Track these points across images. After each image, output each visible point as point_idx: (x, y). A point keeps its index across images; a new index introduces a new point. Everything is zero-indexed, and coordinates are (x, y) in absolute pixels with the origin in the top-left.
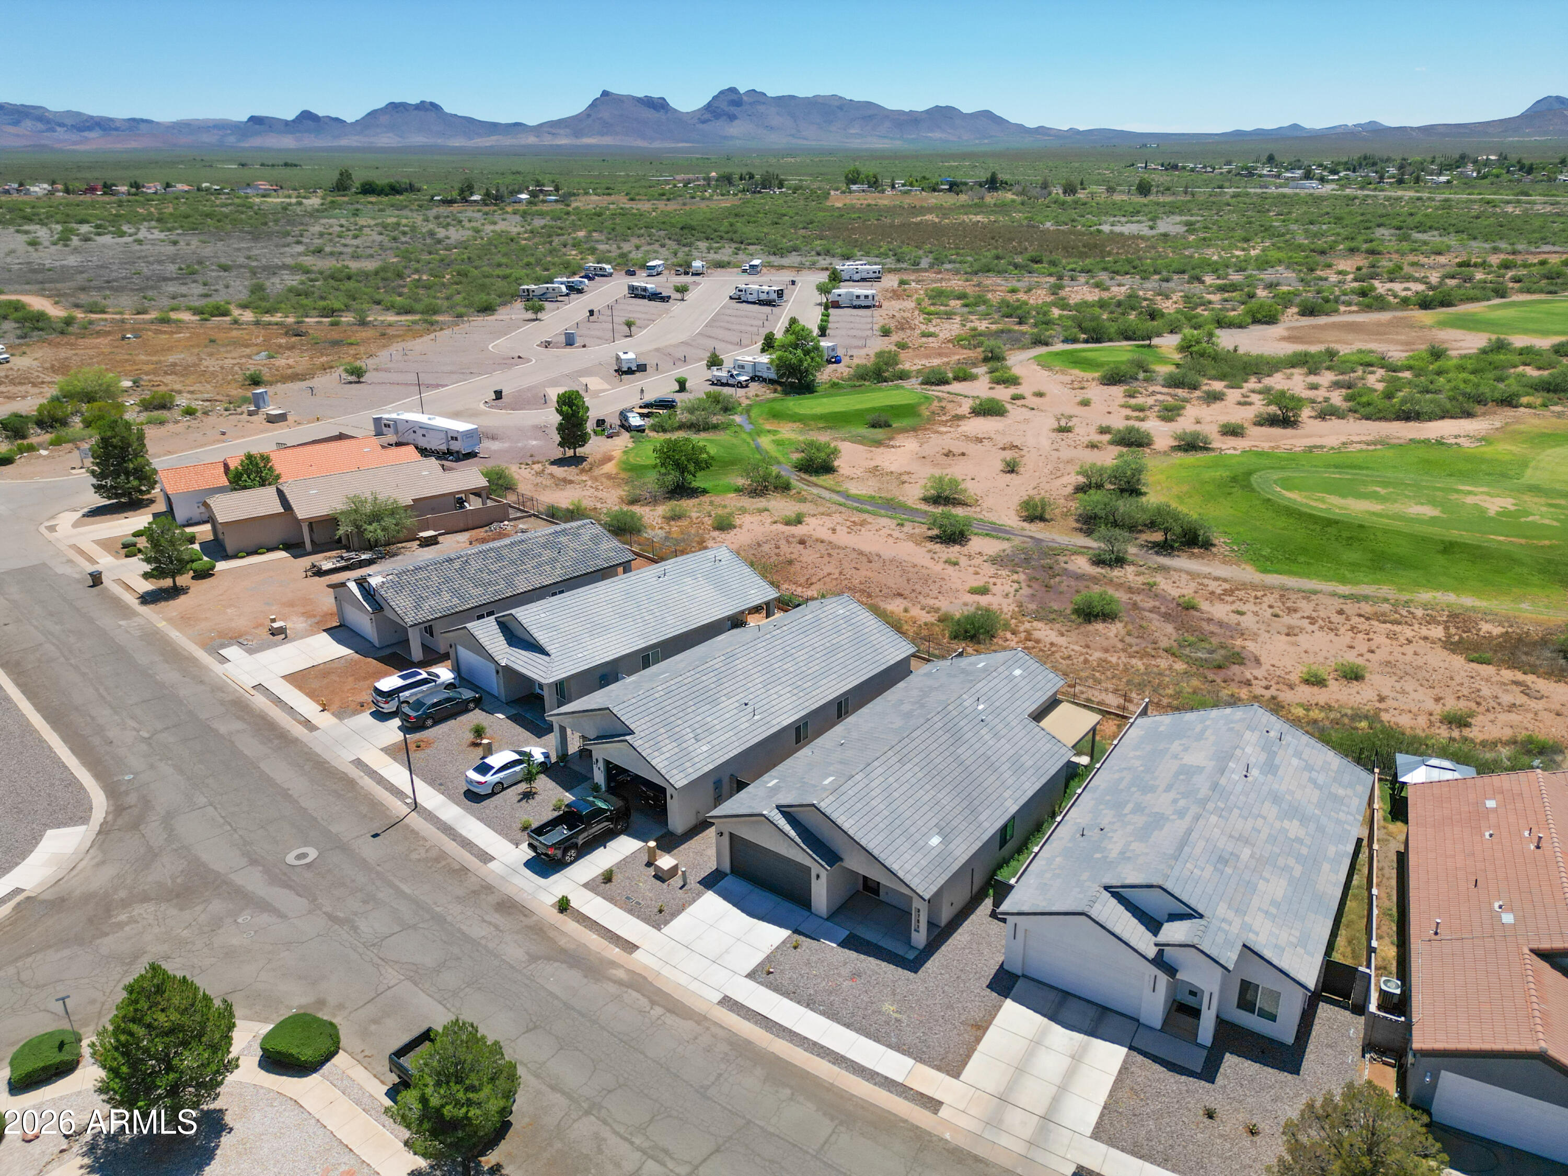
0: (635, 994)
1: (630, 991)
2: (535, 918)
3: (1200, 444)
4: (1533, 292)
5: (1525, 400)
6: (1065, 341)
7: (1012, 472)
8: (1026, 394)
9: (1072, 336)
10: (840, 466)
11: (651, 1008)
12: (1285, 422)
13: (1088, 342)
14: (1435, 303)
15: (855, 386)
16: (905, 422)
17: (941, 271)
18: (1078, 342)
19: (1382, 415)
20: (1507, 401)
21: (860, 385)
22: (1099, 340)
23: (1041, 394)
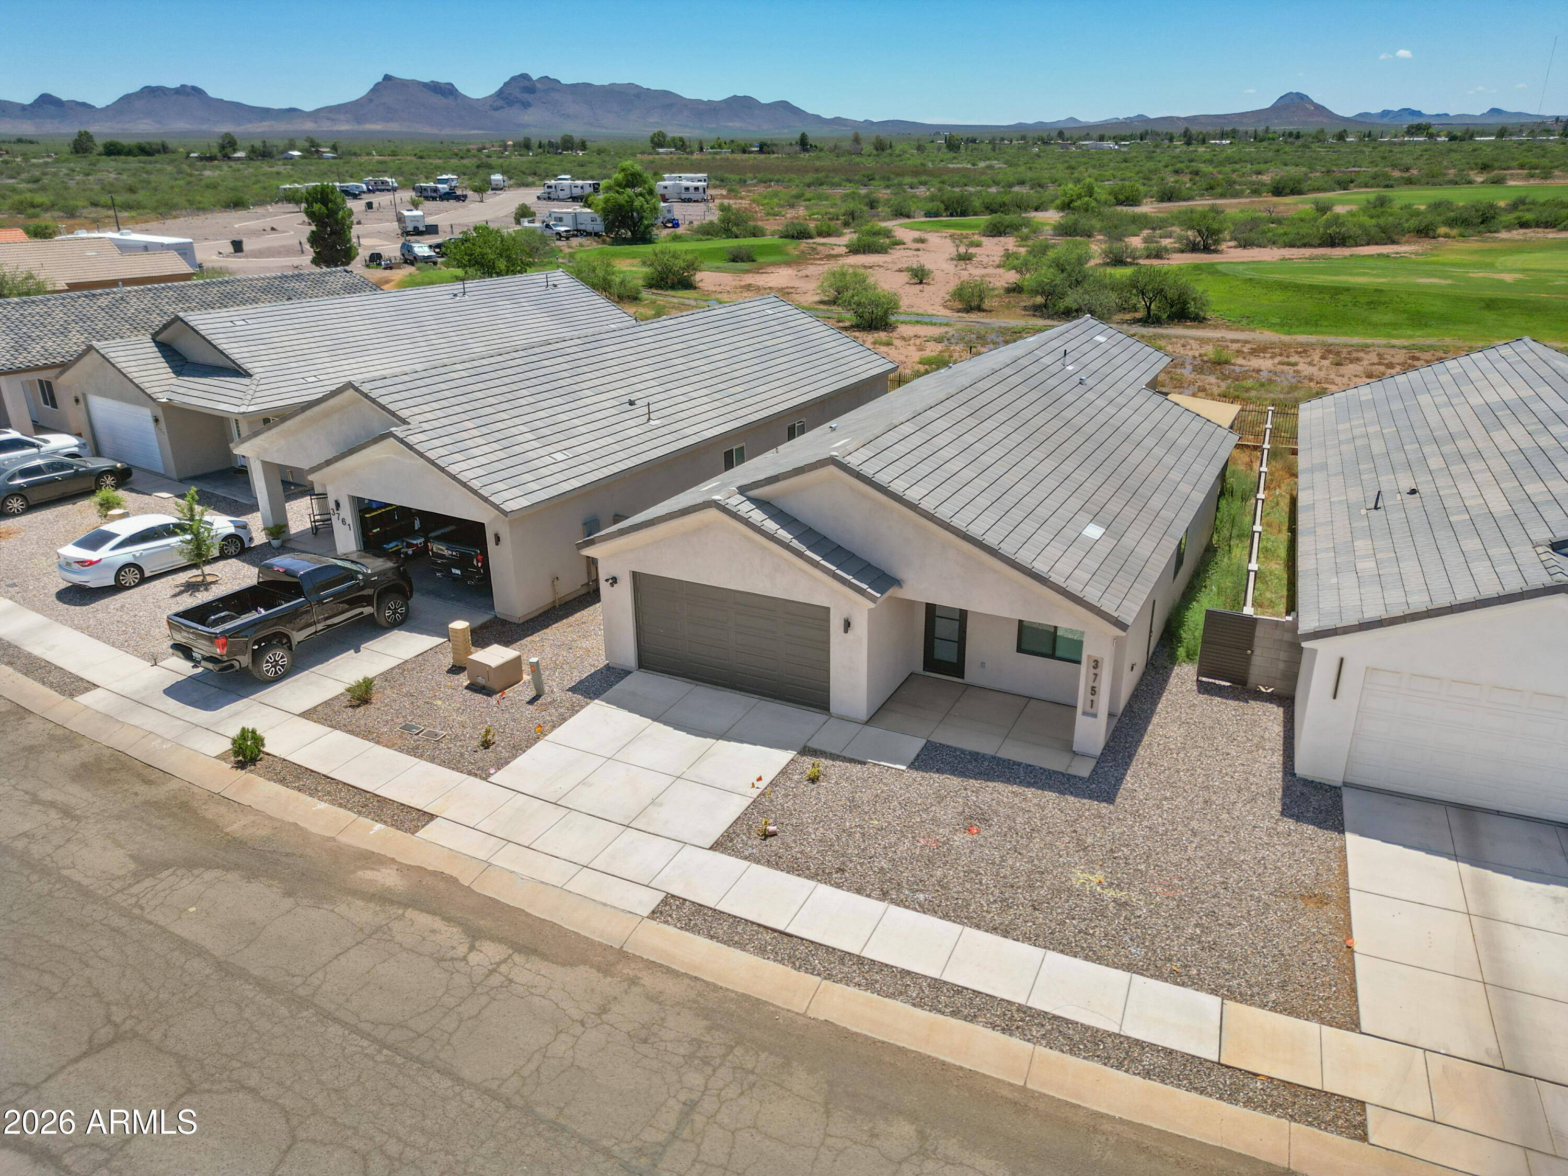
0: (423, 920)
1: (410, 913)
2: (174, 785)
3: (1129, 260)
4: (1372, 187)
5: (1442, 230)
6: (928, 214)
7: (921, 283)
8: (905, 241)
9: (935, 209)
10: (700, 284)
11: (472, 948)
12: (1206, 249)
13: (951, 215)
14: (1288, 191)
15: (701, 240)
16: (772, 259)
17: (770, 186)
18: (941, 216)
19: (1306, 241)
20: (1425, 232)
21: (708, 240)
22: (964, 214)
23: (922, 241)
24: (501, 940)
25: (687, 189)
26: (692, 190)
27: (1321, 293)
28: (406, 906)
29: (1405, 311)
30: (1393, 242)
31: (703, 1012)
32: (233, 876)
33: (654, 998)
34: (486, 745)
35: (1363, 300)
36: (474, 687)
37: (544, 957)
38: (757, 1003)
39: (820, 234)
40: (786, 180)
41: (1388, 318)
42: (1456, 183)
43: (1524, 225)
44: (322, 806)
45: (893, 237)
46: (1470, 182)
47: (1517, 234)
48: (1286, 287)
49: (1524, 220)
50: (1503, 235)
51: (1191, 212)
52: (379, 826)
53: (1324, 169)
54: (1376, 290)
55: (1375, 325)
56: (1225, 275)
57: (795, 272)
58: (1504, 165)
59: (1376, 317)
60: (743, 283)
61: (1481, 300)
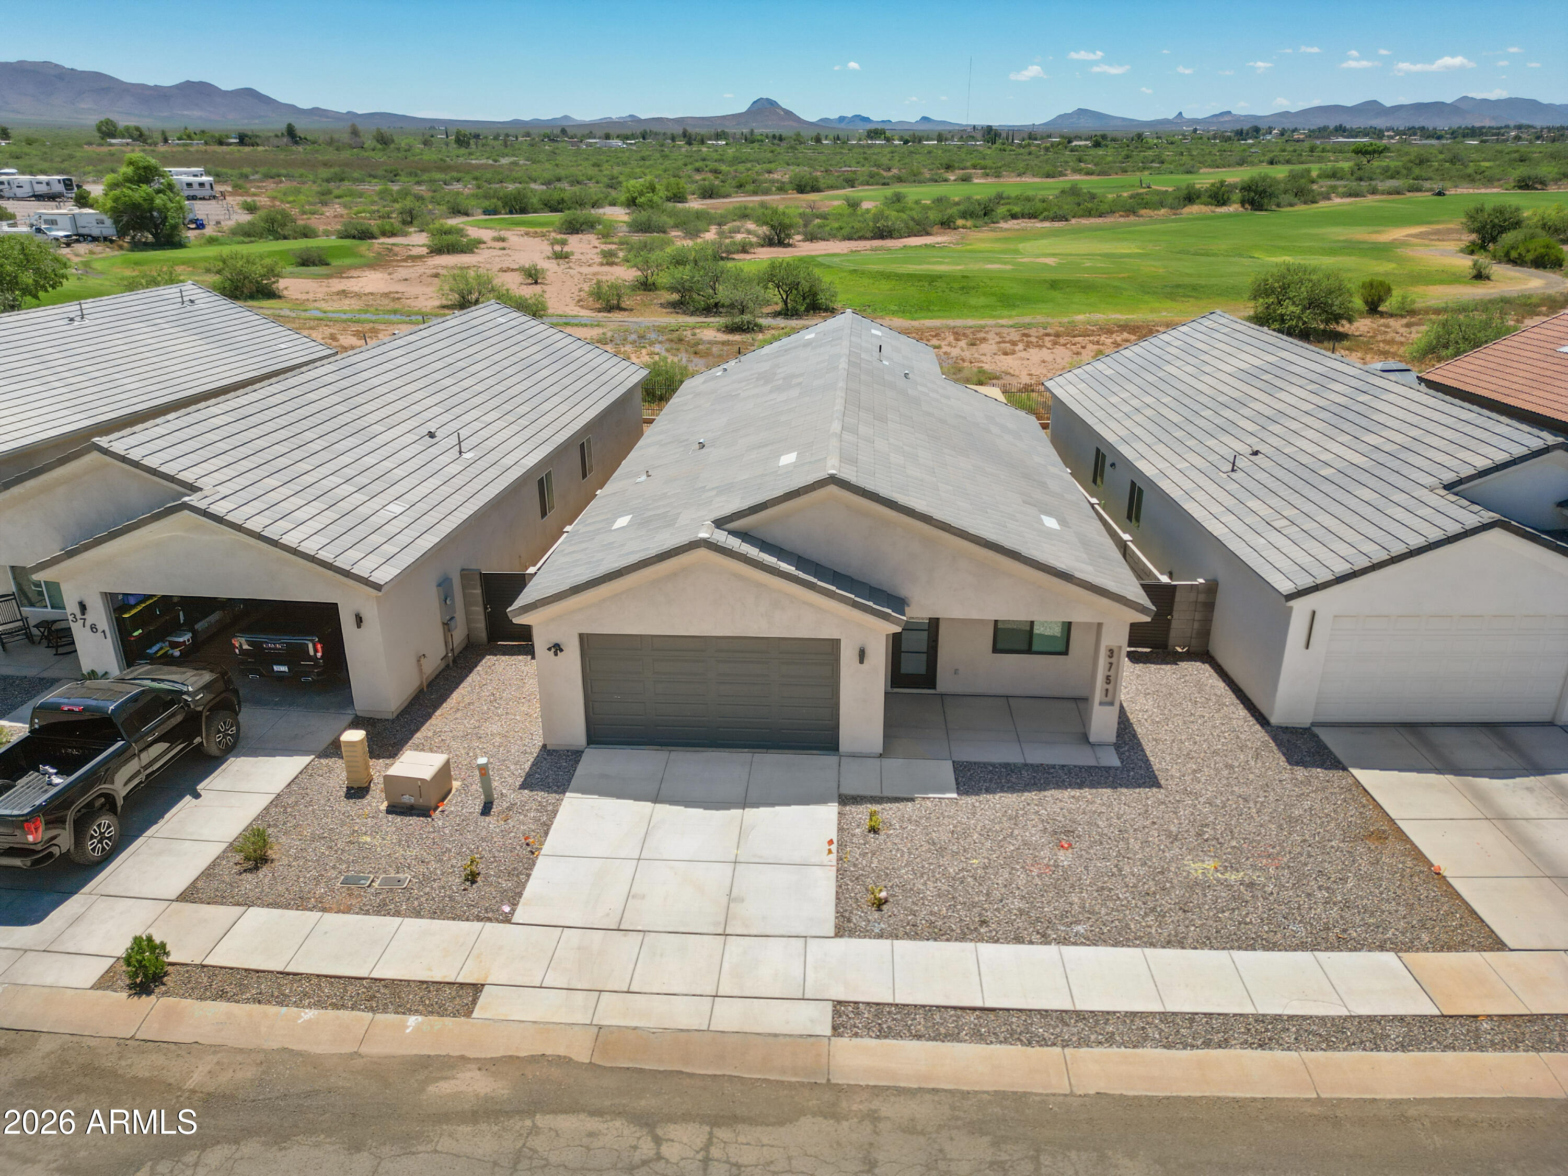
0: (567, 1123)
1: (542, 1121)
3: (724, 255)
4: (872, 185)
5: (960, 222)
6: (486, 212)
7: (536, 283)
8: (485, 239)
9: (493, 207)
10: (285, 293)
11: (658, 1141)
12: (781, 243)
13: (511, 213)
14: (808, 188)
15: (243, 242)
16: (348, 261)
17: (281, 182)
18: (500, 213)
19: (861, 234)
20: (947, 224)
21: (252, 242)
22: (523, 211)
23: (503, 240)
24: (686, 1118)
25: (189, 185)
26: (196, 186)
27: (919, 281)
28: (531, 1114)
29: (993, 294)
30: (928, 234)
31: (976, 1128)
32: (250, 1147)
33: (910, 1129)
34: (472, 878)
35: (956, 286)
36: (395, 809)
37: (751, 1121)
38: (1020, 1098)
39: (384, 234)
40: (297, 175)
41: (982, 301)
42: (936, 181)
43: (1014, 216)
44: (309, 1014)
45: (467, 235)
46: (946, 180)
47: (1012, 224)
48: (888, 277)
49: (1013, 212)
50: (1003, 225)
51: (746, 209)
52: (413, 1021)
53: (822, 169)
54: (964, 277)
55: (976, 308)
56: (829, 267)
57: (386, 276)
58: (961, 165)
59: (973, 301)
60: (334, 290)
61: (1046, 281)
